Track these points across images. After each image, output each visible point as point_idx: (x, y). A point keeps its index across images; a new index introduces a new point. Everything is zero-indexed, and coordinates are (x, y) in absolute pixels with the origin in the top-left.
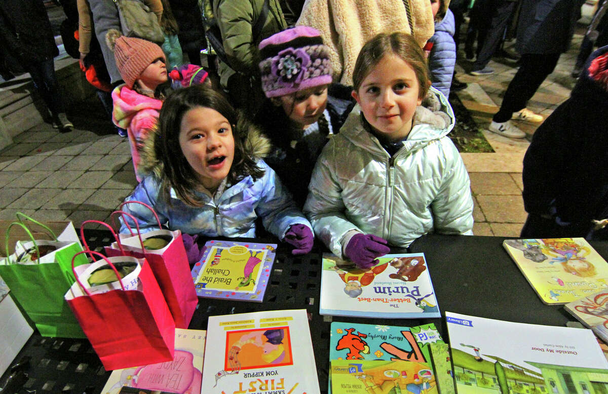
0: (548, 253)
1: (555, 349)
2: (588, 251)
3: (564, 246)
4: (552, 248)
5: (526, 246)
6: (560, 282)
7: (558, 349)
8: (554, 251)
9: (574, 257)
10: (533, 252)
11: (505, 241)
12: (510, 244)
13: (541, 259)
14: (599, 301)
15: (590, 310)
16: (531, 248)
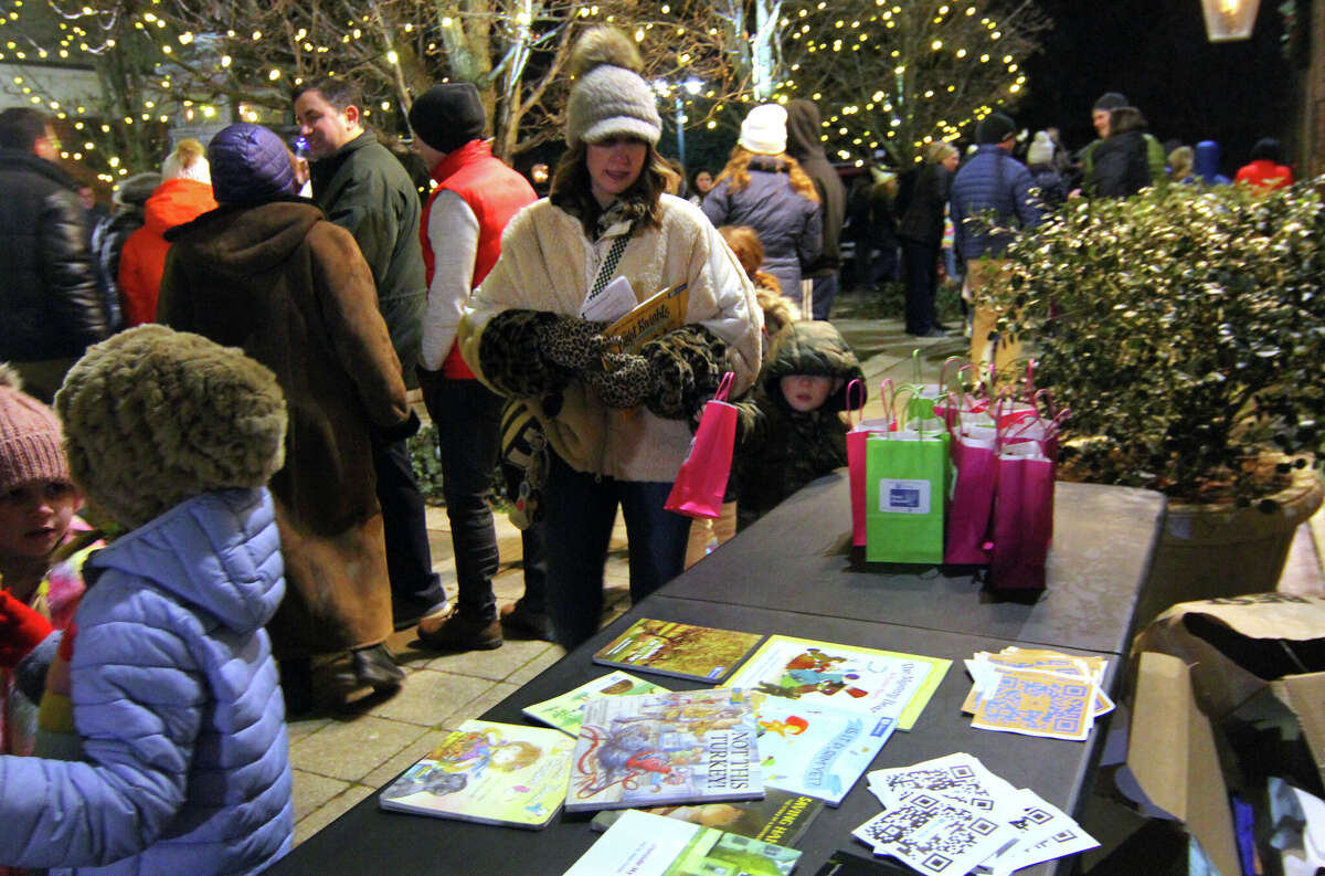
0: (457, 768)
1: (633, 864)
2: (496, 731)
3: (463, 746)
4: (452, 758)
5: (418, 782)
6: (521, 789)
7: (636, 859)
8: (459, 760)
9: (492, 750)
10: (438, 782)
11: (382, 796)
12: (394, 795)
13: (460, 782)
14: (587, 768)
15: (595, 786)
16: (428, 779)
